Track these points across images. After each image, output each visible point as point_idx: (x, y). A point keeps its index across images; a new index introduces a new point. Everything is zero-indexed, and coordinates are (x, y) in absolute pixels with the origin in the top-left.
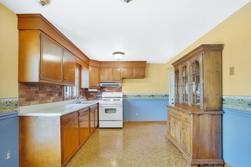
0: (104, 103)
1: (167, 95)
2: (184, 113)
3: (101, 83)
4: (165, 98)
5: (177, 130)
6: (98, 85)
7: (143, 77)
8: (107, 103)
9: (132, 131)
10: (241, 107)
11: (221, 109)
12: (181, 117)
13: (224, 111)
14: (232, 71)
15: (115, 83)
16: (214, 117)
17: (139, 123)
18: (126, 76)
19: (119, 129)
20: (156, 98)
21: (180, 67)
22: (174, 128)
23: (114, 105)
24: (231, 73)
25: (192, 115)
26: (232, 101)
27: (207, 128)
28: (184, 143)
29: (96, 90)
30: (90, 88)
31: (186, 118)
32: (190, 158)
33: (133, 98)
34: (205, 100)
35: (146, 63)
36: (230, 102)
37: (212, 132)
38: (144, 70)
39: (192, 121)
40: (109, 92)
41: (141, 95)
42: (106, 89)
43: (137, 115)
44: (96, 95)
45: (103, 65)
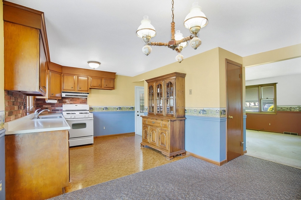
0: (71, 117)
1: (133, 108)
2: (162, 120)
3: (63, 92)
4: (131, 110)
5: (155, 136)
6: (58, 95)
7: (113, 88)
8: (75, 117)
9: (104, 146)
10: (196, 114)
11: (184, 116)
12: (159, 124)
13: (186, 117)
14: (191, 92)
15: (82, 93)
16: (181, 121)
17: (107, 138)
18: (94, 87)
19: (89, 146)
20: (124, 110)
21: (155, 85)
22: (151, 134)
23: (84, 119)
24: (190, 93)
25: (170, 121)
26: (191, 111)
27: (178, 130)
28: (162, 143)
29: (55, 102)
30: (49, 99)
31: (165, 124)
32: (168, 153)
33: (100, 111)
34: (177, 111)
35: (116, 74)
36: (189, 111)
37: (180, 132)
38: (114, 82)
39: (170, 126)
40: (71, 104)
41: (109, 108)
42: (67, 100)
43: (104, 129)
44: (53, 108)
45: (65, 71)
